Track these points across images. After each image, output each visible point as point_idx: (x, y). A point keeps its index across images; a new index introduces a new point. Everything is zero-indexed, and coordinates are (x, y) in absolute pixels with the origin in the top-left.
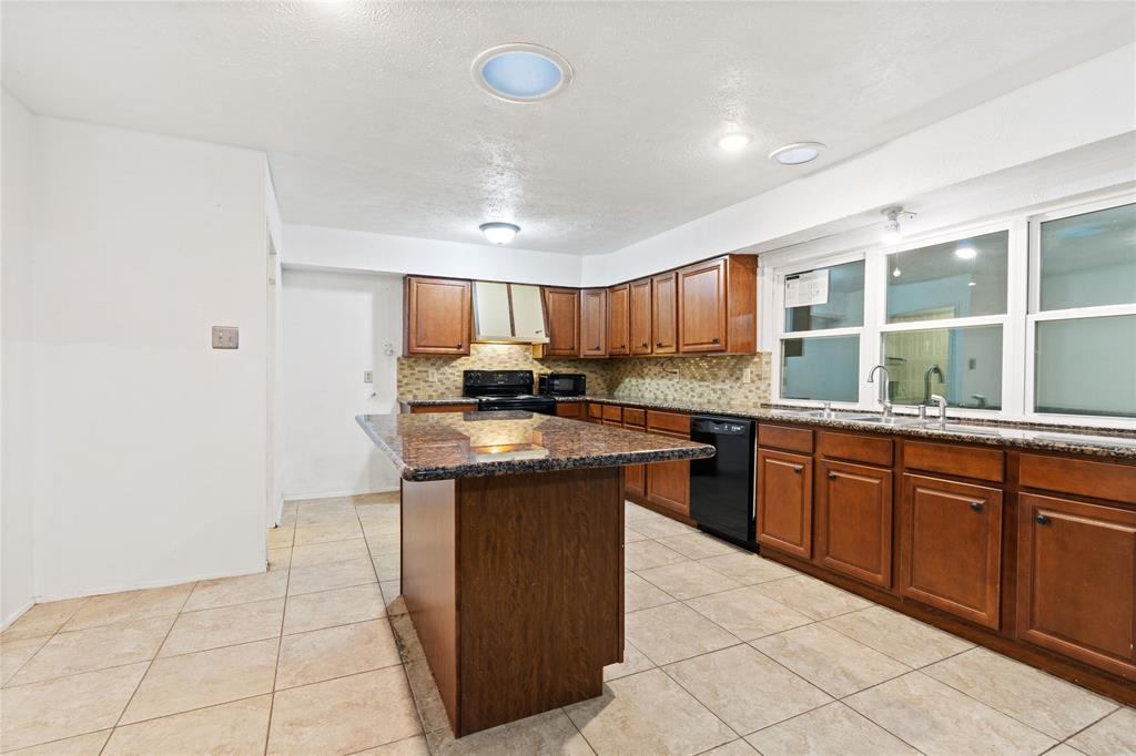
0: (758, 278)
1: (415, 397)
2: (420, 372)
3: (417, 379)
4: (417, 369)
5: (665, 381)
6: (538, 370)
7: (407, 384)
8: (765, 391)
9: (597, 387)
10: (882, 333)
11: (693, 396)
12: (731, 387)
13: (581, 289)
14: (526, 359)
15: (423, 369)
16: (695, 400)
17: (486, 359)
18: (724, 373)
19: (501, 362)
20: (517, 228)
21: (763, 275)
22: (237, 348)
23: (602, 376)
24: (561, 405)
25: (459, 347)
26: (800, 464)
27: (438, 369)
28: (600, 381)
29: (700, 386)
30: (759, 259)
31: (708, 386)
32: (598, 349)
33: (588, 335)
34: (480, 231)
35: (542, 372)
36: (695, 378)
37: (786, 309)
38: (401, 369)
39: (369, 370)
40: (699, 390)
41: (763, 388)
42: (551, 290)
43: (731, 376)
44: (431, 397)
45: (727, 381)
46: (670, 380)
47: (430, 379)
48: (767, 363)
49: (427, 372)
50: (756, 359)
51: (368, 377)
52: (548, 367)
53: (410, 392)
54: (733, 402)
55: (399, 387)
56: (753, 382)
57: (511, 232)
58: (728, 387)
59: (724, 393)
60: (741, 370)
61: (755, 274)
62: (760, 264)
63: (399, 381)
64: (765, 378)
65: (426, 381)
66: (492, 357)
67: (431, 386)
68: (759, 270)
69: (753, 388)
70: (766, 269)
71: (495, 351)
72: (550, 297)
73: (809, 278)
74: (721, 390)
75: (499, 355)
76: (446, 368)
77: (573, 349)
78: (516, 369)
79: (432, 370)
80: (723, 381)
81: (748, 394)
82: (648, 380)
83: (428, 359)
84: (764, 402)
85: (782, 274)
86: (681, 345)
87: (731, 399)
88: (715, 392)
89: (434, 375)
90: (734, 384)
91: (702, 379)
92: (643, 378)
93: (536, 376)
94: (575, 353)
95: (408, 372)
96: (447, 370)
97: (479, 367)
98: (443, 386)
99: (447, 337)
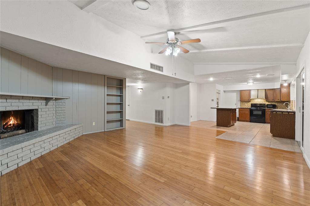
1: (243, 107)
6: (267, 103)
13: (275, 89)
15: (244, 103)
17: (256, 102)
20: (253, 83)
22: (213, 101)
24: (267, 109)
32: (279, 100)
33: (277, 97)
42: (267, 90)
51: (236, 104)
55: (240, 106)
67: (245, 106)
71: (257, 100)
78: (262, 103)
89: (246, 104)
93: (266, 105)
94: (274, 100)
95: (242, 104)
96: (248, 103)
97: (254, 103)
98: (248, 105)
99: (246, 98)
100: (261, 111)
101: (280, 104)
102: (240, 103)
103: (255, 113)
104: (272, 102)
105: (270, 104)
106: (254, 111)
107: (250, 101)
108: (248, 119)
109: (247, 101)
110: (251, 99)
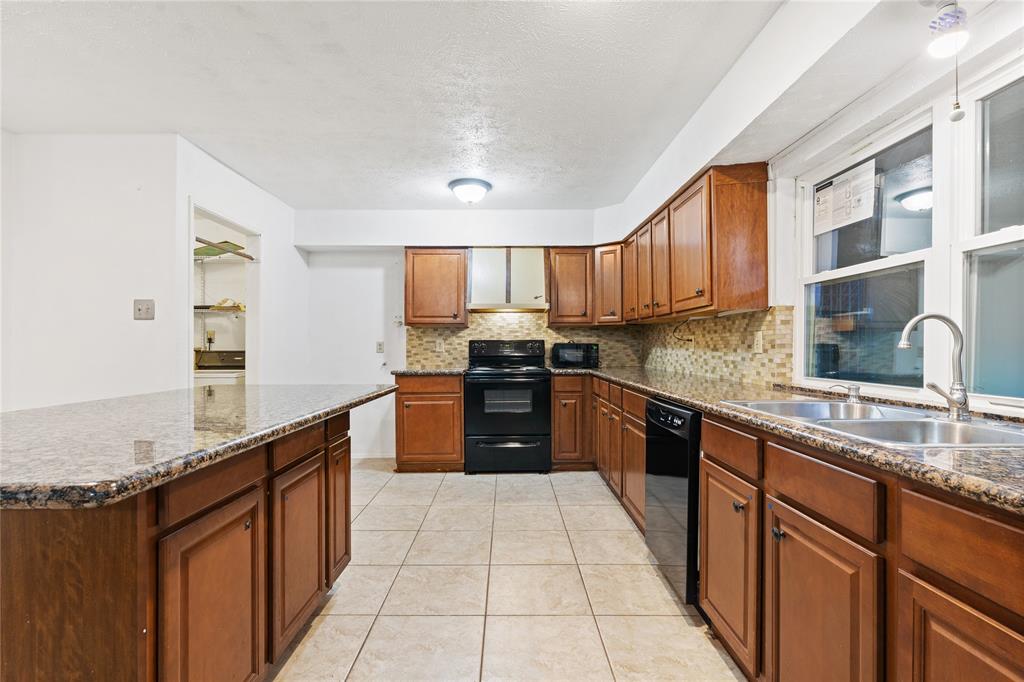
0: (770, 196)
1: (423, 367)
2: (427, 342)
3: (425, 349)
4: (425, 340)
5: (682, 352)
6: (551, 339)
7: (416, 354)
8: (783, 365)
9: (626, 359)
10: (969, 255)
11: (706, 371)
12: (743, 359)
13: (594, 247)
14: (539, 327)
15: (430, 339)
16: (708, 375)
17: (494, 329)
18: (734, 339)
19: (511, 332)
20: (488, 186)
21: (775, 191)
22: (153, 319)
23: (632, 346)
24: (559, 378)
25: (455, 316)
26: (745, 498)
27: (445, 340)
28: (629, 351)
29: (713, 357)
30: (769, 167)
31: (720, 358)
32: (613, 314)
33: (603, 299)
34: (449, 190)
35: (558, 341)
36: (708, 346)
37: (818, 238)
38: (410, 340)
39: (381, 341)
40: (712, 363)
41: (777, 360)
42: (558, 250)
43: (743, 343)
44: (438, 366)
45: (739, 351)
46: (687, 350)
47: (437, 349)
48: (784, 322)
49: (434, 342)
50: (769, 318)
51: (380, 347)
52: (565, 336)
53: (418, 362)
54: (745, 380)
55: (408, 357)
56: (765, 351)
57: (482, 190)
58: (739, 359)
59: (735, 367)
60: (752, 334)
61: (763, 190)
62: (771, 175)
63: (408, 352)
64: (783, 346)
65: (434, 352)
66: (501, 327)
67: (438, 356)
68: (770, 184)
69: (766, 361)
70: (779, 181)
71: (504, 320)
72: (557, 260)
73: (847, 181)
74: (733, 362)
75: (509, 324)
76: (454, 338)
77: (585, 315)
78: (528, 338)
79: (439, 340)
80: (735, 350)
81: (761, 369)
82: (669, 351)
83: (436, 330)
84: (778, 381)
85: (809, 185)
86: (674, 302)
87: (743, 376)
88: (727, 366)
89: (441, 345)
90: (744, 355)
91: (715, 349)
92: (665, 347)
93: (548, 346)
94: (588, 319)
95: (416, 342)
96: (455, 340)
97: (486, 337)
98: (450, 356)
99: (443, 306)
100: (529, 393)
101: (611, 343)
102: (409, 340)
103: (497, 403)
104: (574, 328)
105: (566, 341)
106: (486, 392)
107: (464, 326)
108: (457, 455)
109: (446, 326)
110: (470, 306)
